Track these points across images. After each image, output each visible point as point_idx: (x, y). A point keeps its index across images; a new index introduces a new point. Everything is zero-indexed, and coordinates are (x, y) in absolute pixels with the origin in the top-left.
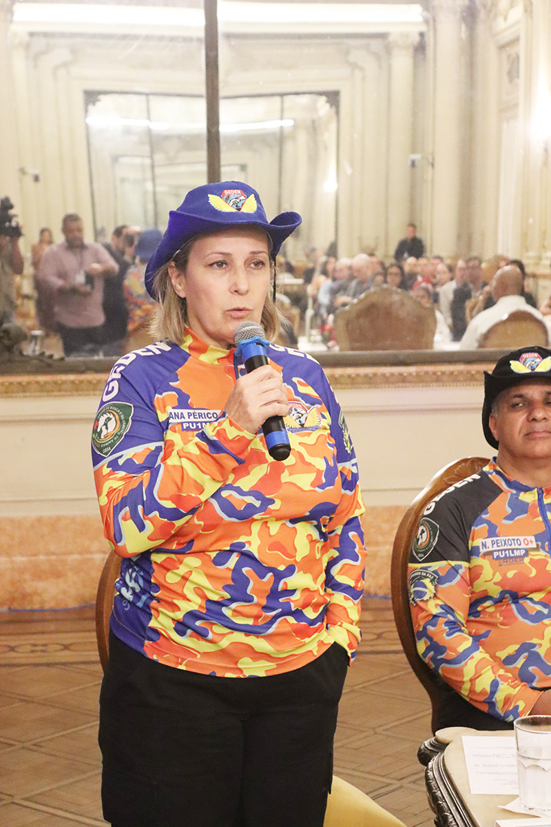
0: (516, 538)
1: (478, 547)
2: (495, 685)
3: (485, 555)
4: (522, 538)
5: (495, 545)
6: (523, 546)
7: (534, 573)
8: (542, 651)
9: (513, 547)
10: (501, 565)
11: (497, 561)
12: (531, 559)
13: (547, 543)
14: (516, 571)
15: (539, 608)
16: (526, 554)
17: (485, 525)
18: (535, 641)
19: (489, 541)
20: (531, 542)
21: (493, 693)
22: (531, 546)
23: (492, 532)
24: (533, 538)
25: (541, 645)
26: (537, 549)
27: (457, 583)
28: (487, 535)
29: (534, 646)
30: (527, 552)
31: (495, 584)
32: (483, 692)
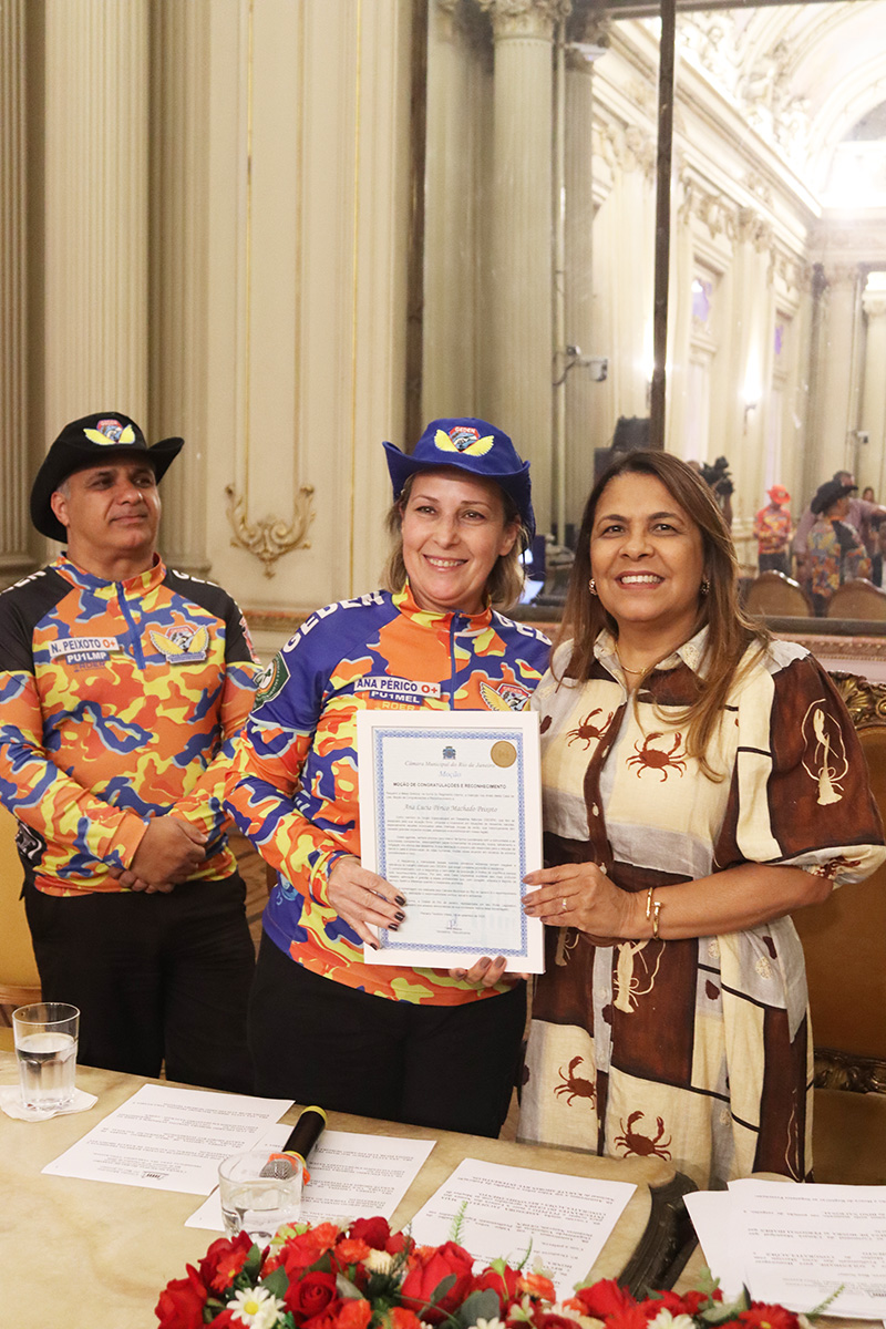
0: (94, 639)
1: (48, 651)
2: (83, 823)
3: (57, 660)
4: (101, 639)
5: (68, 648)
6: (103, 648)
7: (118, 681)
8: (136, 787)
9: (90, 649)
10: (77, 671)
11: (72, 667)
12: (114, 664)
13: (131, 645)
14: (95, 678)
15: (130, 732)
16: (108, 658)
17: (54, 625)
18: (127, 774)
19: (60, 643)
20: (113, 644)
21: (82, 835)
22: (112, 648)
23: (63, 632)
24: (114, 640)
25: (134, 779)
26: (120, 652)
27: (21, 696)
28: (57, 636)
29: (126, 780)
30: (109, 655)
31: (72, 694)
32: (70, 834)
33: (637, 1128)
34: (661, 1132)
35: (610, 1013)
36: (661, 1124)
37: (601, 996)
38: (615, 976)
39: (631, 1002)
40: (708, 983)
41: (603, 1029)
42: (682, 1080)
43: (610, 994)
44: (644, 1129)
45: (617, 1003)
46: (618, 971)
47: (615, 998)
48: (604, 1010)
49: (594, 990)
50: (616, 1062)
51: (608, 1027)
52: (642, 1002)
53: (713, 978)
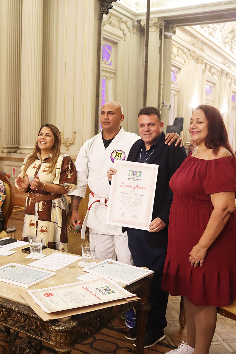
33: (42, 229)
34: (46, 228)
35: (38, 212)
36: (46, 227)
37: (37, 209)
38: (39, 206)
39: (42, 209)
40: (54, 205)
41: (37, 214)
42: (49, 220)
43: (38, 208)
44: (44, 228)
45: (39, 210)
46: (39, 205)
47: (39, 209)
48: (37, 211)
49: (36, 208)
50: (39, 219)
51: (38, 214)
52: (43, 210)
53: (54, 204)
